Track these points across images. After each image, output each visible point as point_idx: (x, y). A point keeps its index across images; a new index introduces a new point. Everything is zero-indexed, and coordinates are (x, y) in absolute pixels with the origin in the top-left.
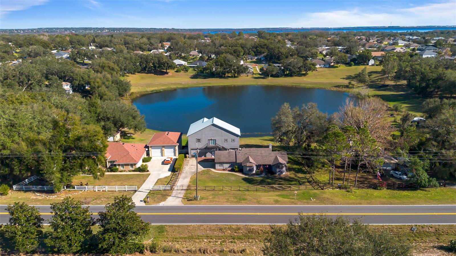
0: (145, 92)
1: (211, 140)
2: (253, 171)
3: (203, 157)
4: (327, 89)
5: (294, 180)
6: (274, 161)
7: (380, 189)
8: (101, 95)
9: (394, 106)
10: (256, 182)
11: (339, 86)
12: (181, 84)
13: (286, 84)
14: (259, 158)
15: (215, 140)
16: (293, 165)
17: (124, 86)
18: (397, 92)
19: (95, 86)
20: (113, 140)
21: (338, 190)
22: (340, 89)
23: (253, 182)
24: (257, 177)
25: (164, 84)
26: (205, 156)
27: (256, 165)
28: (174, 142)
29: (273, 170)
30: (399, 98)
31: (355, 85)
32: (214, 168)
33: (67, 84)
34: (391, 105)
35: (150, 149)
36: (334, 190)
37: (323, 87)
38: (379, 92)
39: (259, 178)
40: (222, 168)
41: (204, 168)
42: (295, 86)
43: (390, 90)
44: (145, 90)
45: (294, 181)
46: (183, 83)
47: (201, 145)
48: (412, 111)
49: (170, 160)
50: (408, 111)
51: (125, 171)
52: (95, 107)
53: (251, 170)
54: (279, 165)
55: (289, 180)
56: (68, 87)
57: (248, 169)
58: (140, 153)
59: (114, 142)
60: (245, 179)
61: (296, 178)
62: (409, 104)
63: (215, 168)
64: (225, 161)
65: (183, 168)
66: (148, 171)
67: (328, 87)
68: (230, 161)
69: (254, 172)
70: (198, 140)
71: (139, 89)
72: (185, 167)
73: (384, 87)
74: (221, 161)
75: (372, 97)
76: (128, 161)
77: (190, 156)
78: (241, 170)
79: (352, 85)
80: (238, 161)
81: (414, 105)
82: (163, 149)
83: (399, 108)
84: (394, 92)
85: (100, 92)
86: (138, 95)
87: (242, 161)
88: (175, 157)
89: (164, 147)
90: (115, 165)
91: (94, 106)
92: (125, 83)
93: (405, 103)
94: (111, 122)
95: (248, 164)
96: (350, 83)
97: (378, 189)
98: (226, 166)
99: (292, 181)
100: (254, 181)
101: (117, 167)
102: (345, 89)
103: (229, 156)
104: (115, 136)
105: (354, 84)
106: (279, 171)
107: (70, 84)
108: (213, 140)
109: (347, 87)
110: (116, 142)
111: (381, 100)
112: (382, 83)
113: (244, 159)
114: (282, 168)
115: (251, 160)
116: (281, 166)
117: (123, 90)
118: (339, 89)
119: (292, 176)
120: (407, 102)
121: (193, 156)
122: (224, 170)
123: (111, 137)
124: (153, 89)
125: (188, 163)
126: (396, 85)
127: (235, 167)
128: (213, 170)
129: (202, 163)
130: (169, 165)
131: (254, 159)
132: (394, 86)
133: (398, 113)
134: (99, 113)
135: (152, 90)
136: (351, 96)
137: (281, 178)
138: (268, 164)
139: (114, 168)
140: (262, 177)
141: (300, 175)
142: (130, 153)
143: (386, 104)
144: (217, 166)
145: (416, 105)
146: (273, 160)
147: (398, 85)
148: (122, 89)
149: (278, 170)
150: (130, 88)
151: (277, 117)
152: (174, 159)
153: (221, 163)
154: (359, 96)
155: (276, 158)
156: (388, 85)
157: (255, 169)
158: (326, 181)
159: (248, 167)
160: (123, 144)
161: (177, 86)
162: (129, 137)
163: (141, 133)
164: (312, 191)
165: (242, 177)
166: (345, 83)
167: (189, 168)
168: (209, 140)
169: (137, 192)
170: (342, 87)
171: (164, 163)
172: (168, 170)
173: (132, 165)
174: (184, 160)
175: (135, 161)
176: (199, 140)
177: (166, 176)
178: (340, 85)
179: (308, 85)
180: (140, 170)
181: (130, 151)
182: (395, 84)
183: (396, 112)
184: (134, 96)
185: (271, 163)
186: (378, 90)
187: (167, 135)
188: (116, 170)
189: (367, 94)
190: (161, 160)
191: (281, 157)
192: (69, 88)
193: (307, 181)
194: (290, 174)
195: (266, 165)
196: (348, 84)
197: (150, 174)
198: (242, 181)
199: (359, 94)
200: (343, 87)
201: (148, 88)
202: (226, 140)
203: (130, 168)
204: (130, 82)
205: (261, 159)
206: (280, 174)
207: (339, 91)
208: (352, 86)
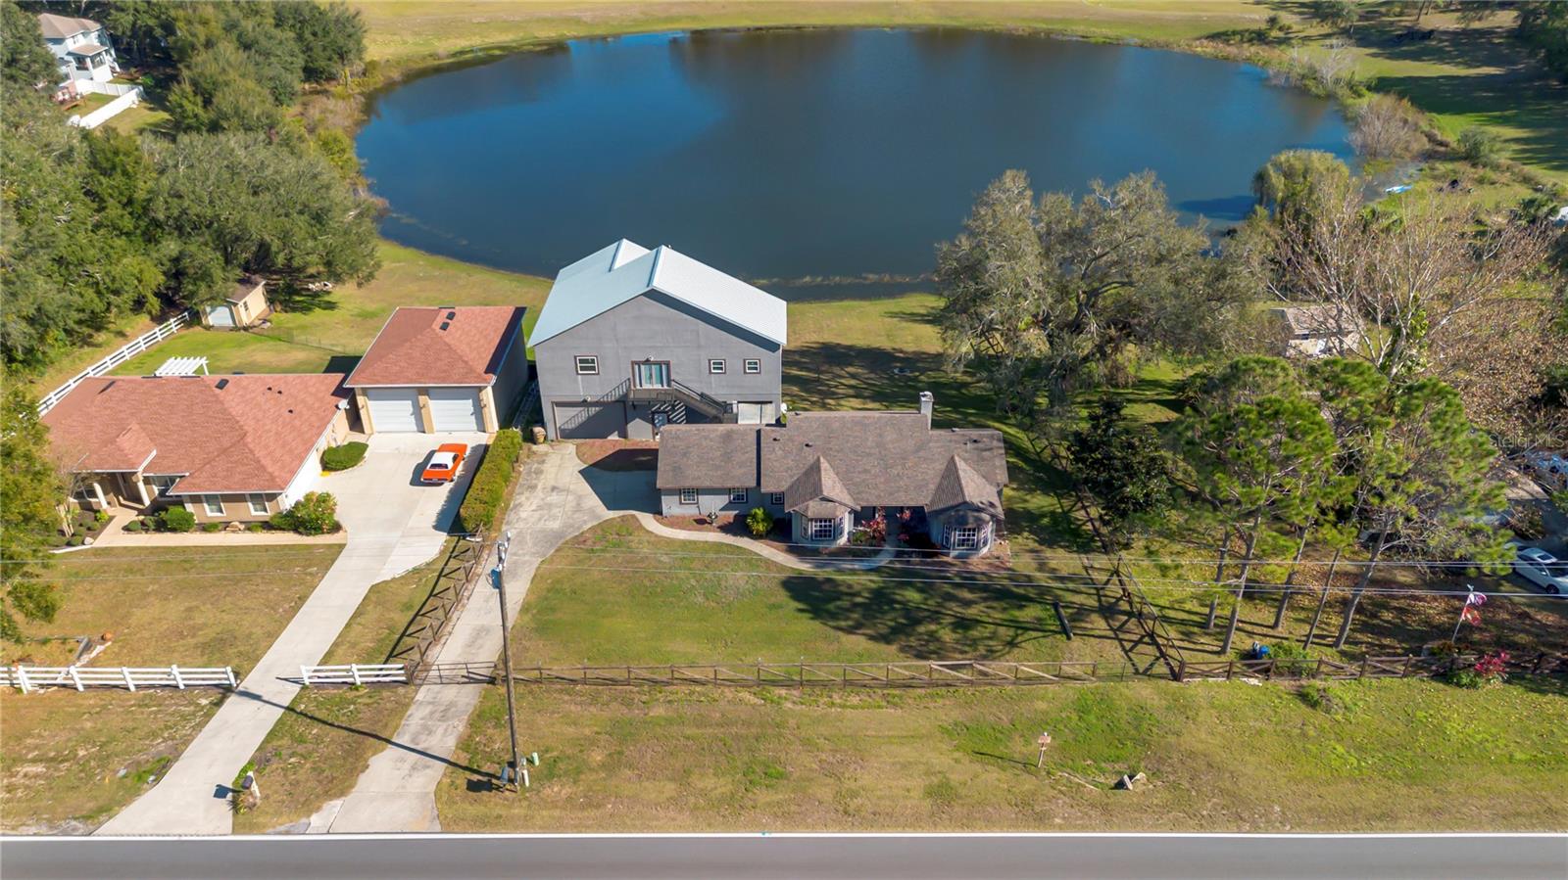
0: (424, 58)
1: (647, 362)
2: (835, 539)
3: (614, 437)
4: (1177, 49)
5: (1032, 593)
6: (939, 487)
7: (1473, 685)
8: (205, 85)
9: (1464, 138)
10: (845, 603)
11: (1225, 34)
12: (578, 21)
13: (1010, 24)
14: (866, 471)
15: (668, 364)
16: (1031, 491)
17: (332, 35)
18: (1470, 66)
19: (194, 40)
20: (229, 322)
21: (1253, 681)
22: (1232, 50)
23: (831, 607)
24: (853, 572)
25: (505, 21)
26: (624, 435)
27: (853, 511)
28: (471, 370)
29: (936, 535)
30: (1478, 94)
31: (1295, 28)
32: (657, 511)
33: (84, 27)
34: (1452, 128)
35: (361, 400)
36: (1237, 681)
37: (1162, 38)
38: (1395, 63)
39: (864, 579)
40: (691, 511)
41: (610, 505)
42: (1048, 33)
43: (1440, 56)
44: (425, 50)
45: (1031, 600)
46: (587, 17)
47: (601, 387)
48: (1541, 161)
49: (450, 465)
50: (1526, 161)
51: (226, 526)
52: (125, 173)
53: (829, 530)
54: (962, 516)
55: (1007, 593)
56: (93, 40)
57: (812, 528)
58: (305, 428)
59: (236, 329)
60: (798, 587)
61: (1043, 579)
62: (1522, 125)
63: (661, 514)
64: (707, 484)
65: (507, 506)
66: (336, 528)
67: (1181, 42)
68: (729, 485)
69: (843, 541)
70: (581, 361)
71: (405, 43)
72: (523, 498)
73: (1412, 42)
74: (688, 484)
75: (1369, 88)
76: (237, 477)
77: (552, 435)
78: (780, 529)
79: (1281, 29)
80: (768, 487)
81: (1546, 132)
82: (423, 399)
83: (1485, 149)
84: (1457, 64)
85: (201, 74)
86: (396, 75)
87: (784, 487)
88: (485, 439)
89: (425, 391)
90: (179, 502)
91: (114, 168)
92: (337, 21)
93: (1505, 121)
94: (206, 244)
95: (814, 508)
96: (1273, 21)
97: (1459, 685)
98: (713, 504)
99: (1022, 601)
100: (838, 596)
101: (190, 507)
102: (1253, 49)
103: (727, 457)
104: (235, 305)
105: (1289, 28)
106: (962, 543)
107: (98, 26)
108: (655, 363)
109: (1260, 37)
110: (246, 329)
111: (1406, 103)
112: (1407, 21)
113: (797, 473)
114: (978, 528)
115: (831, 483)
116: (971, 515)
117: (328, 53)
118: (1229, 49)
119: (1025, 565)
120: (1516, 115)
121: (567, 435)
122: (701, 522)
123: (220, 309)
124: (462, 43)
125: (539, 472)
126: (1465, 32)
127: (754, 517)
128: (647, 520)
129: (607, 474)
130: (448, 486)
131: (845, 478)
132: (1455, 36)
133: (1481, 172)
134: (150, 200)
135: (458, 48)
136: (1274, 82)
137: (969, 581)
138: (912, 504)
139: (174, 510)
140: (877, 570)
141: (1065, 560)
142: (249, 439)
143: (1424, 121)
144: (670, 505)
145: (1554, 130)
146: (937, 480)
147: (1476, 31)
148: (325, 49)
149: (956, 536)
150: (359, 42)
151: (965, 243)
152: (474, 449)
153: (690, 493)
154: (1310, 83)
155: (951, 471)
156: (1431, 32)
157: (847, 525)
158: (1188, 606)
159: (812, 520)
160: (222, 385)
161: (560, 33)
162: (316, 295)
163: (360, 285)
164: (1121, 686)
165: (781, 568)
166: (1253, 21)
167: (540, 508)
168: (639, 363)
169: (233, 699)
170: (1238, 38)
171: (424, 475)
172: (433, 519)
173: (259, 499)
174: (523, 453)
175: (272, 478)
176: (586, 361)
177: (416, 564)
178: (1231, 28)
179: (1098, 31)
180: (299, 521)
181: (249, 426)
182: (1463, 26)
183: (1474, 165)
184: (377, 80)
185: (923, 499)
186: (1392, 57)
187: (444, 327)
188: (183, 525)
189: (1345, 75)
190: (413, 455)
191: (978, 462)
192: (96, 43)
193: (1093, 602)
194: (1016, 554)
195: (901, 509)
196: (1264, 26)
197: (342, 547)
198: (783, 596)
199: (1312, 74)
200: (1242, 41)
201: (440, 40)
202: (719, 365)
203: (254, 513)
204: (357, 14)
205: (876, 476)
206: (967, 556)
207: (1226, 59)
208: (1281, 34)
